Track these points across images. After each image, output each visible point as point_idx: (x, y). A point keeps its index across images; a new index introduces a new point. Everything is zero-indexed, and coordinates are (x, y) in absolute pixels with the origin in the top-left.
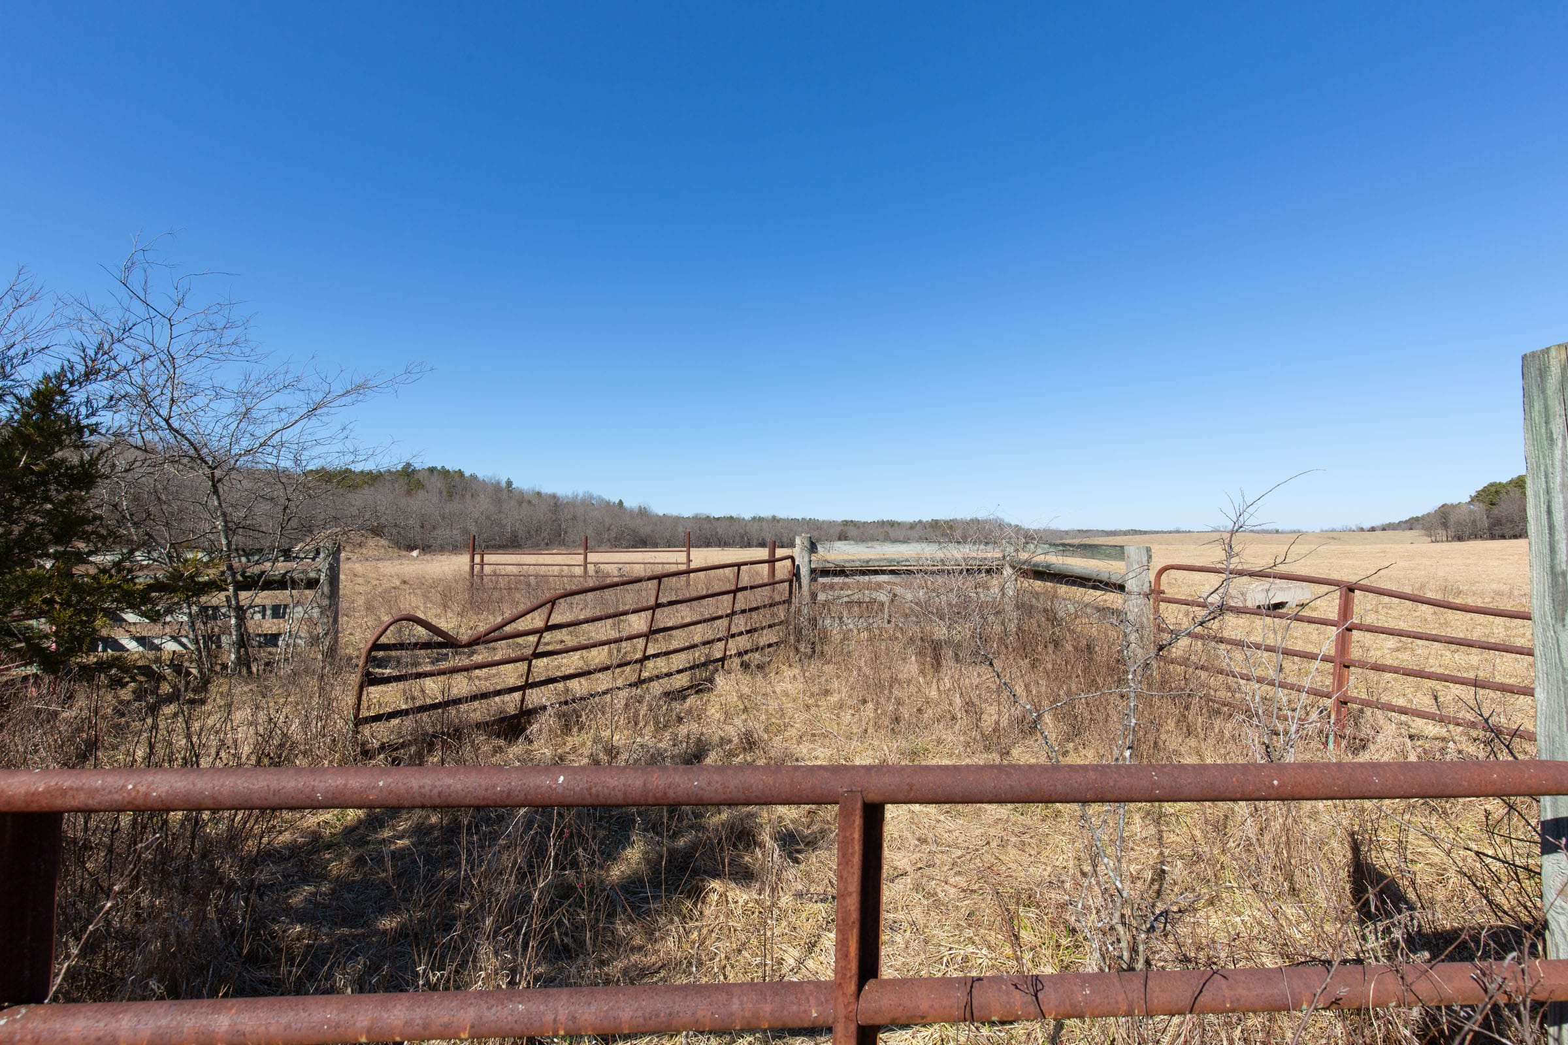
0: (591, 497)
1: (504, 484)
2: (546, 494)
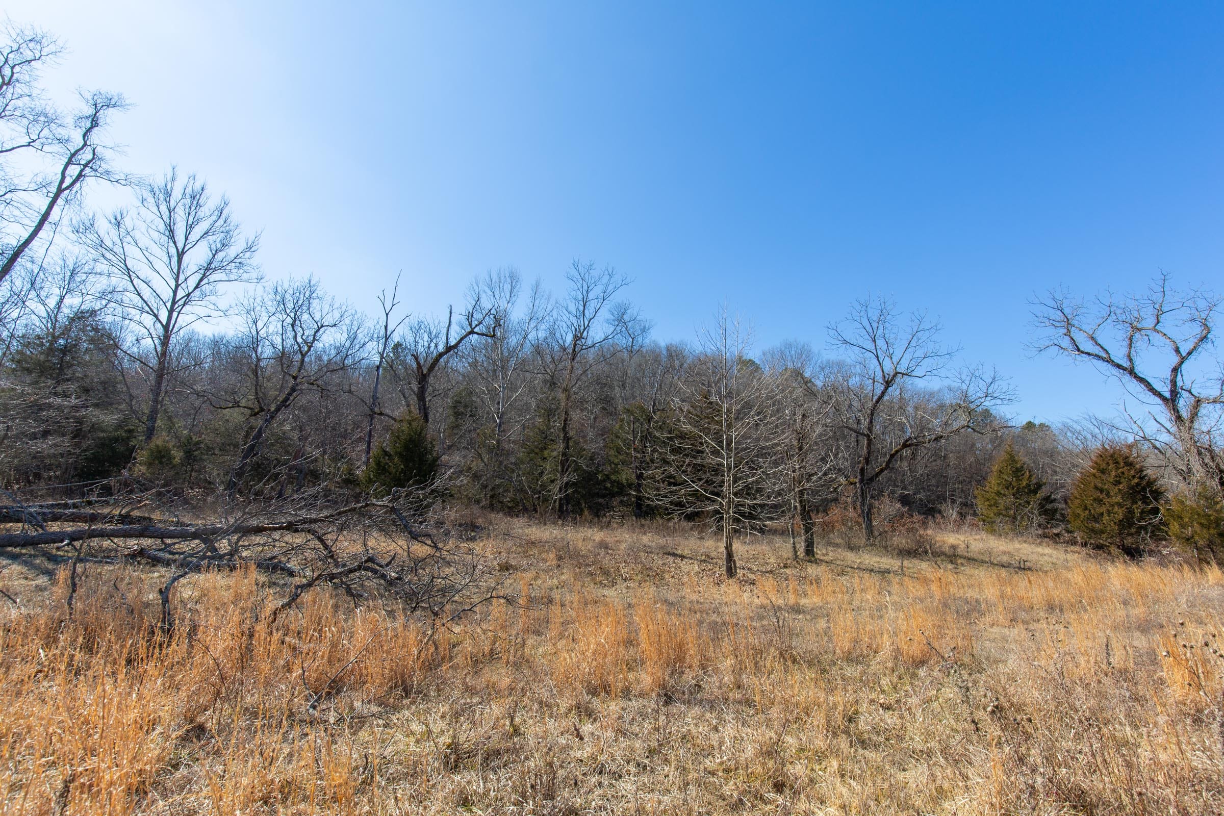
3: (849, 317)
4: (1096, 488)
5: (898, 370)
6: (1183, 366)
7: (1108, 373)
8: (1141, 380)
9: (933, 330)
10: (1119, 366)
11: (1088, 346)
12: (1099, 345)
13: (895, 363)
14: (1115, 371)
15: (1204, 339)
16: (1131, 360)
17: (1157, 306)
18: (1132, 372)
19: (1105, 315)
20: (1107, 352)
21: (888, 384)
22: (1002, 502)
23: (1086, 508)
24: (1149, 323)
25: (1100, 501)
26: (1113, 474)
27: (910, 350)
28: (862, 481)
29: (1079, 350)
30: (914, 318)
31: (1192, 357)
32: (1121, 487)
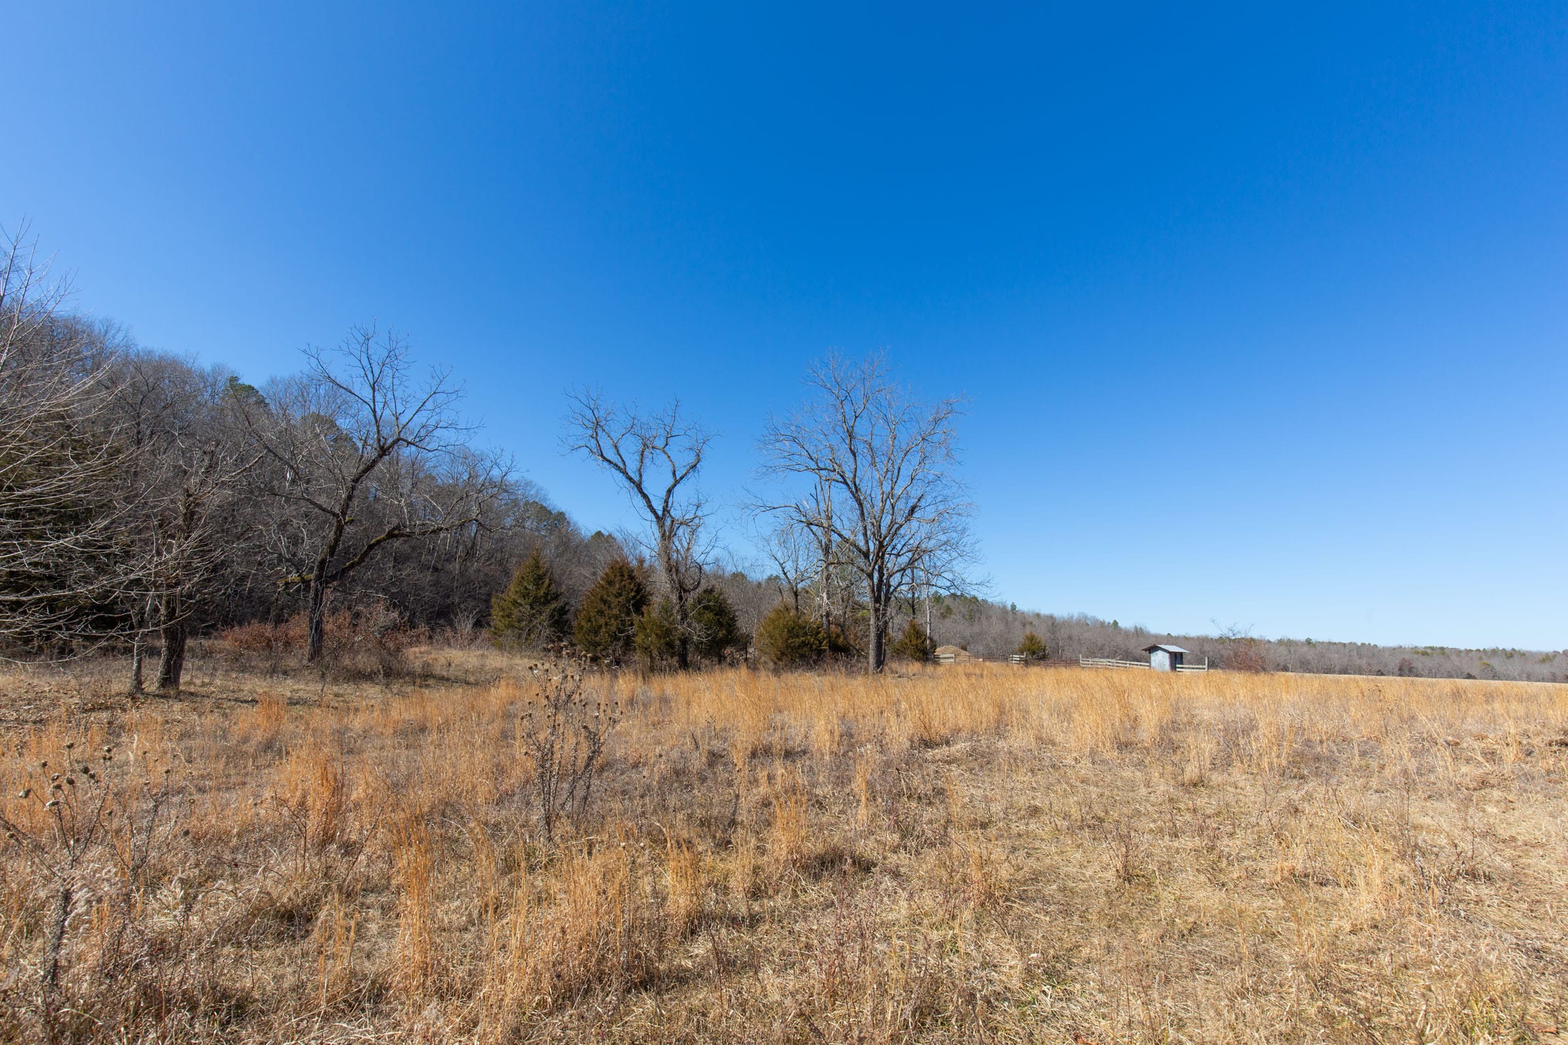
0: (1086, 618)
1: (1009, 608)
2: (1044, 616)
3: (345, 347)
4: (602, 599)
5: (402, 436)
6: (676, 488)
7: (621, 485)
8: (645, 496)
9: (454, 396)
10: (630, 479)
11: (610, 454)
12: (620, 455)
13: (401, 426)
14: (627, 483)
15: (694, 467)
16: (641, 476)
17: (668, 429)
18: (639, 487)
19: (629, 427)
20: (624, 464)
21: (383, 451)
22: (516, 613)
23: (589, 621)
24: (660, 443)
25: (601, 613)
26: (617, 586)
27: (423, 413)
28: (319, 577)
29: (602, 456)
30: (435, 375)
31: (682, 482)
32: (620, 599)
